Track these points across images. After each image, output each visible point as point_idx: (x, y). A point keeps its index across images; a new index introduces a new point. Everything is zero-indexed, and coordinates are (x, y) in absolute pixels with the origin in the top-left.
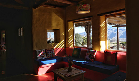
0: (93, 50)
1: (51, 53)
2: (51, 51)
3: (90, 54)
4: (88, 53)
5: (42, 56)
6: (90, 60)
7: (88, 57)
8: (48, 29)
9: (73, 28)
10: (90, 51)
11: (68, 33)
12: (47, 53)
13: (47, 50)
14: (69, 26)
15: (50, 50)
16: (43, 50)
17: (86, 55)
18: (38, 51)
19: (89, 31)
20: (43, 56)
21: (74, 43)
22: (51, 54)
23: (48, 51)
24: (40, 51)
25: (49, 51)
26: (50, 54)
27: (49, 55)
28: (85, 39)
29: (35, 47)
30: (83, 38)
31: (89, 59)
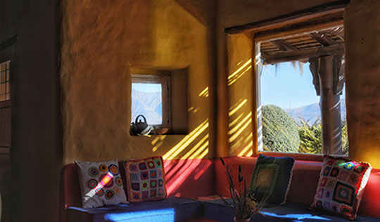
0: (351, 164)
1: (147, 181)
2: (148, 170)
3: (338, 183)
4: (329, 177)
5: (105, 191)
6: (339, 210)
7: (328, 194)
8: (132, 69)
9: (253, 63)
10: (337, 170)
11: (228, 89)
12: (128, 177)
13: (129, 164)
14: (235, 53)
15: (143, 166)
16: (112, 162)
17: (319, 187)
18: (86, 167)
19: (330, 85)
20: (110, 192)
21: (255, 139)
22: (145, 185)
23: (133, 168)
24: (96, 165)
25: (139, 172)
26: (142, 182)
27: (136, 187)
28: (312, 135)
29: (74, 147)
30: (301, 133)
31: (335, 208)
